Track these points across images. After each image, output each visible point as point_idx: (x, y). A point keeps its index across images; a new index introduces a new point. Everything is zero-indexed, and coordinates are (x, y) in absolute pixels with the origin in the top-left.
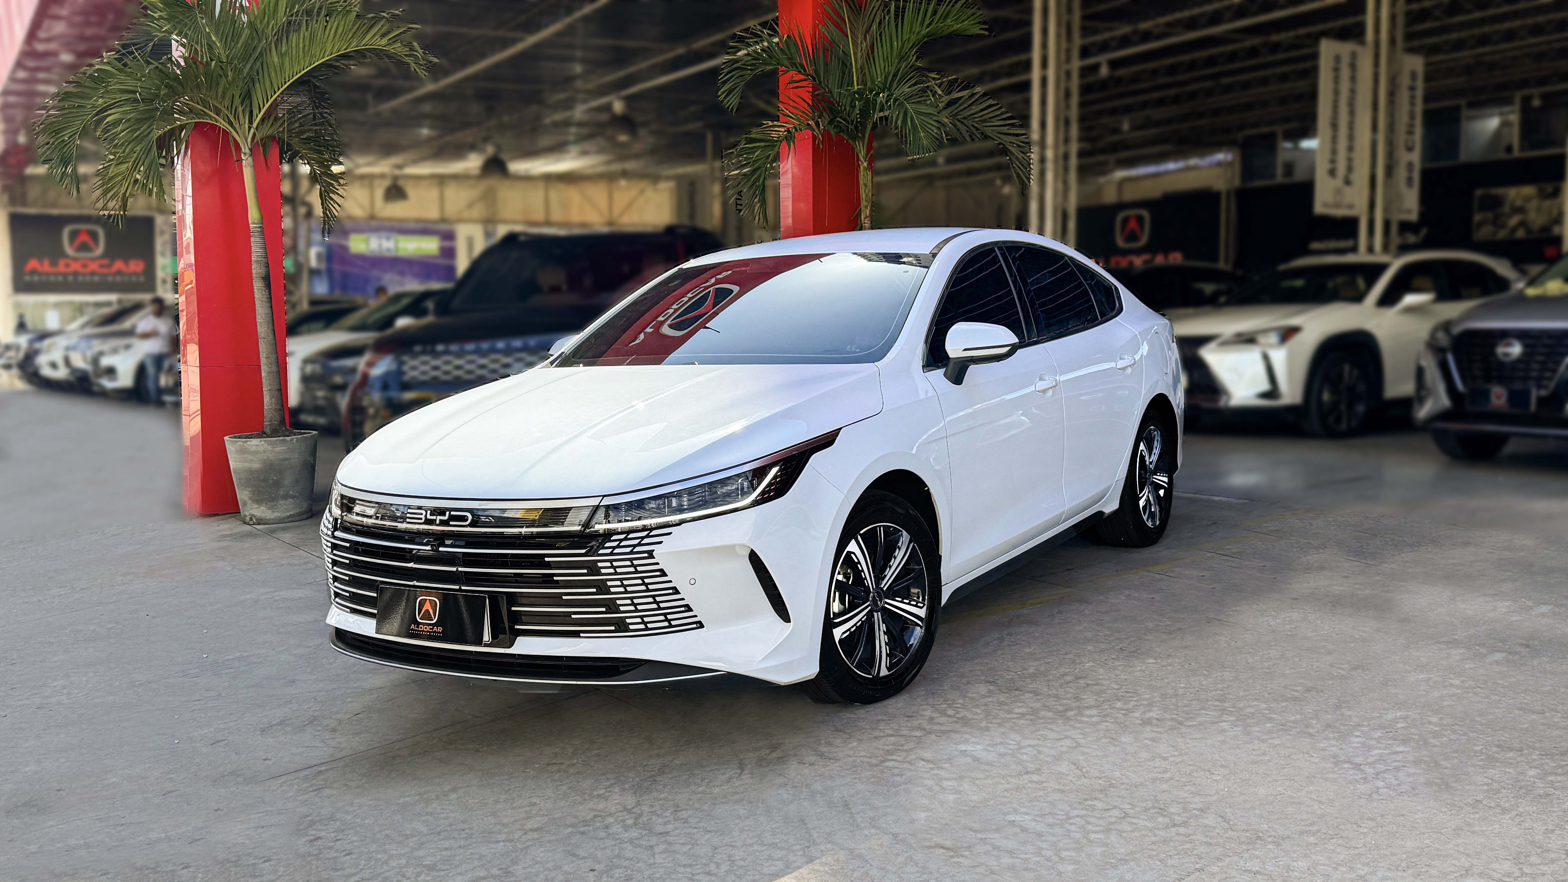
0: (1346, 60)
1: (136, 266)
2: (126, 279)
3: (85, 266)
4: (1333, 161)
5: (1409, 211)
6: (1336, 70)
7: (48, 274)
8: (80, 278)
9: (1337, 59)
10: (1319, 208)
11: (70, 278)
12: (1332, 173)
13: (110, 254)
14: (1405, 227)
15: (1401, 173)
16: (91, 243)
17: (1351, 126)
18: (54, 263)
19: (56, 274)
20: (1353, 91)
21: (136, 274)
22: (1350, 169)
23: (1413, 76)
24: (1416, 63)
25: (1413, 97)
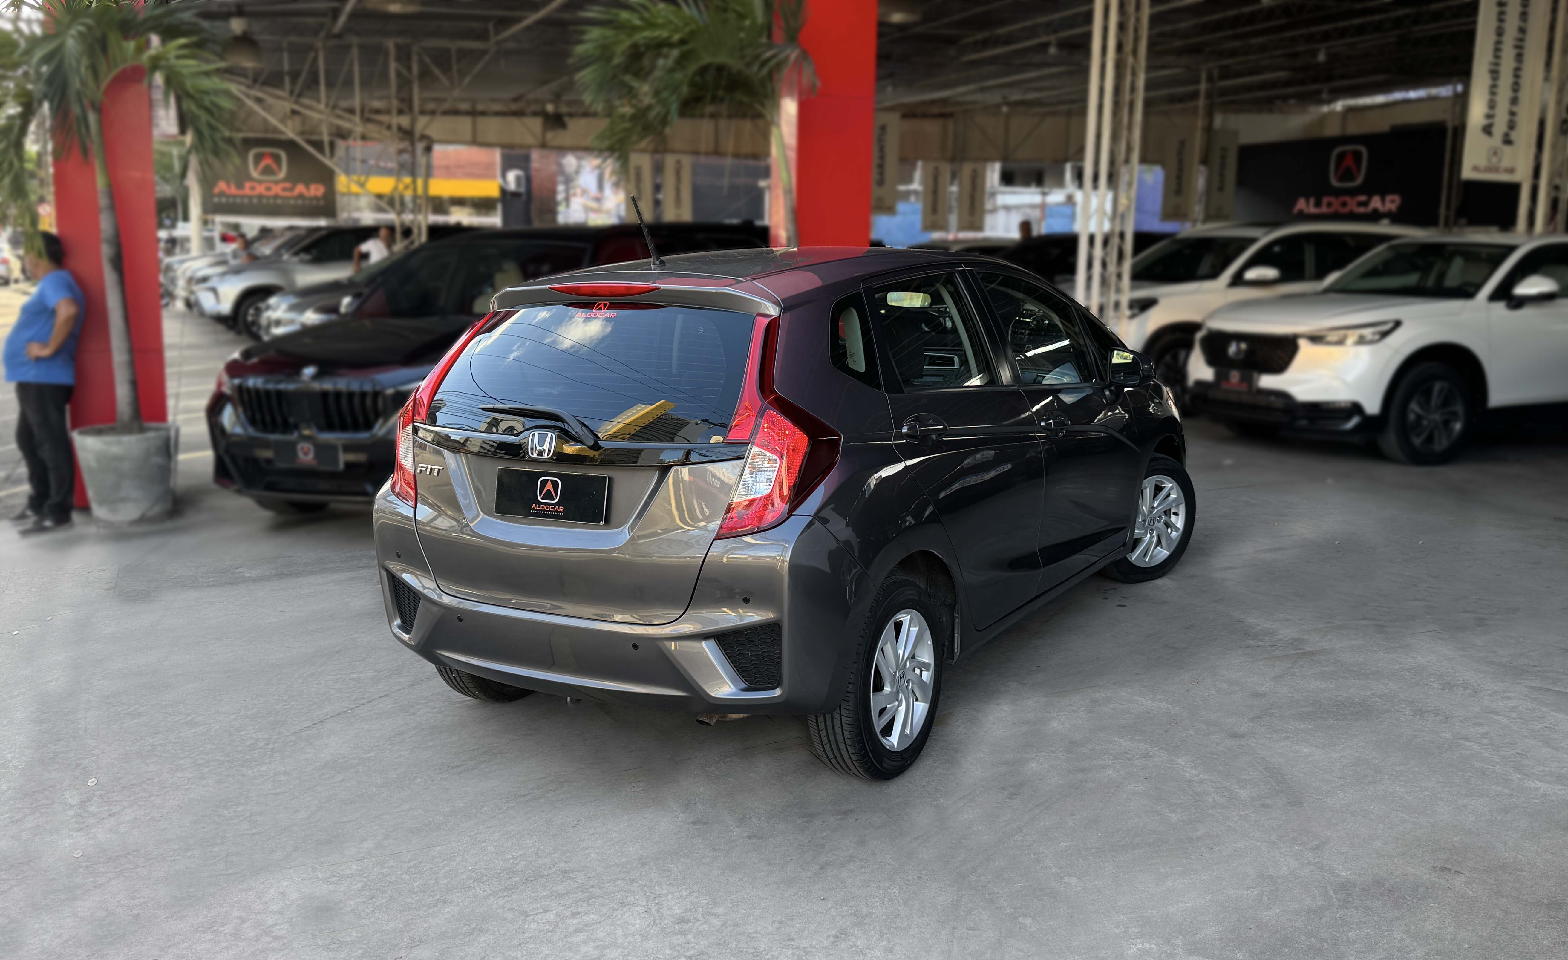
1: (317, 190)
2: (307, 202)
3: (268, 189)
4: (1489, 116)
6: (1502, 4)
7: (235, 196)
8: (264, 201)
10: (1467, 173)
11: (255, 201)
12: (1487, 130)
13: (293, 178)
16: (274, 166)
17: (1517, 73)
18: (240, 186)
19: (242, 197)
20: (1522, 31)
21: (316, 198)
22: (1512, 126)
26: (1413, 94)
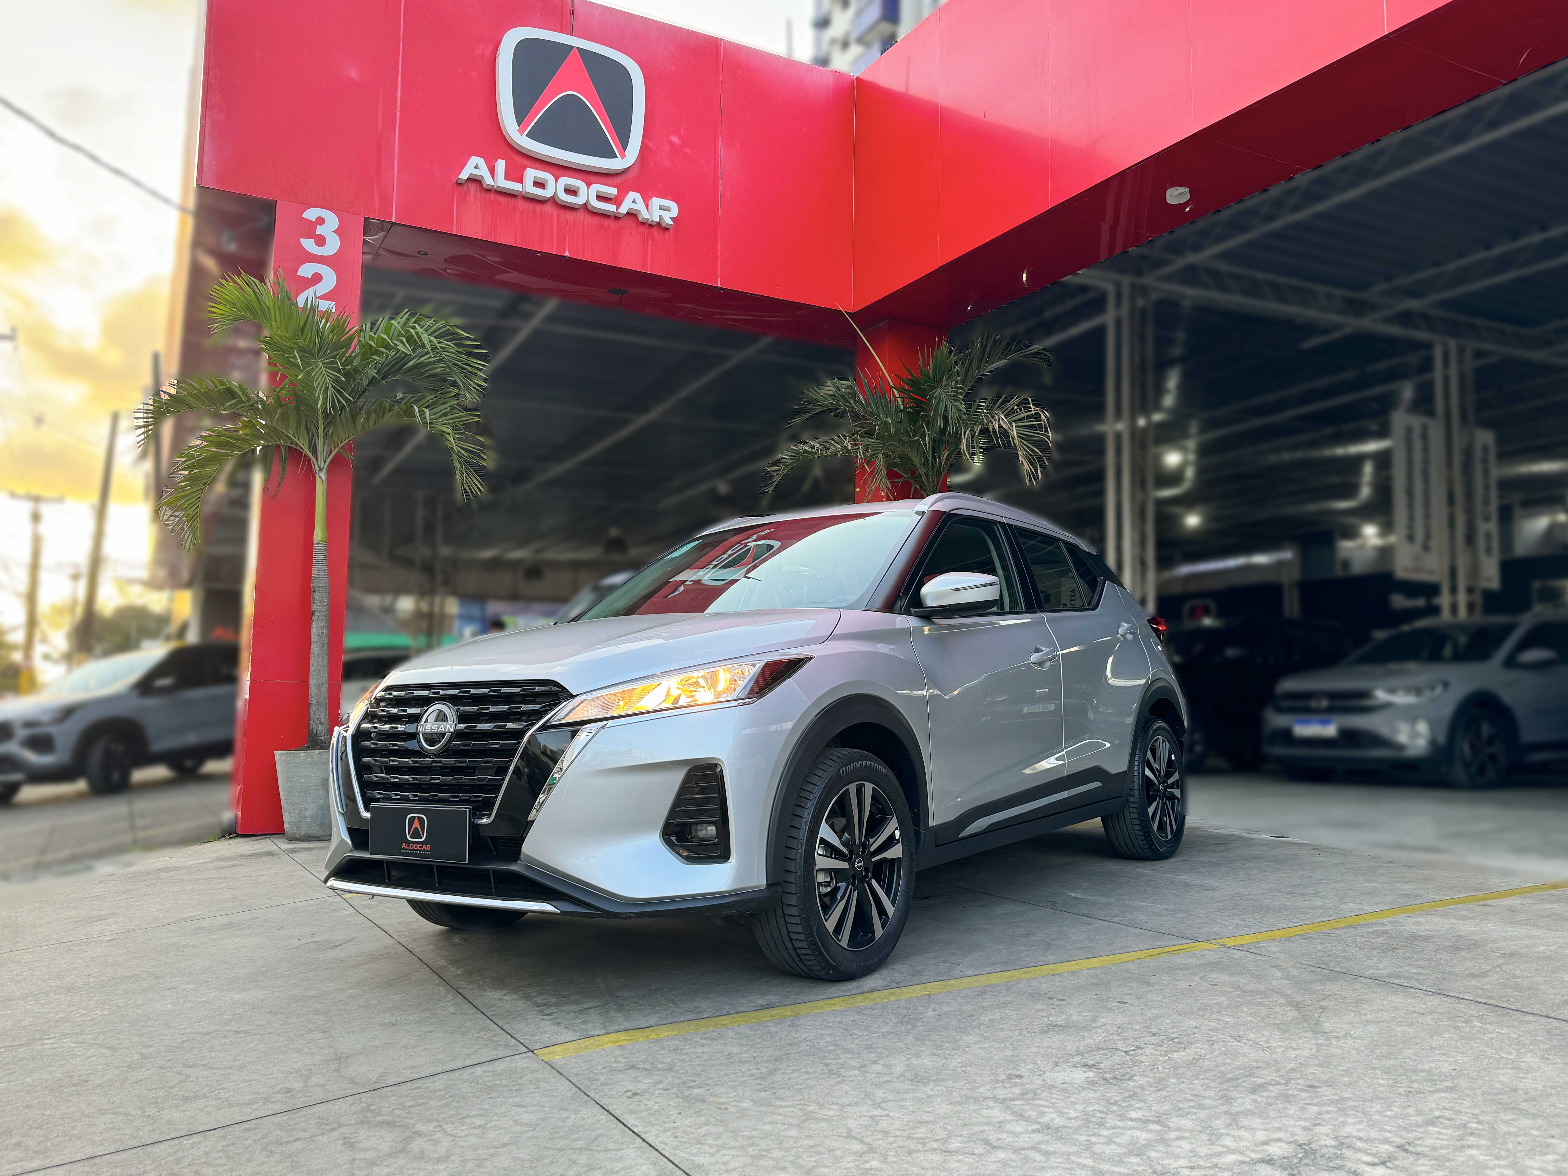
0: (1417, 432)
4: (1411, 528)
5: (1491, 580)
6: (1409, 440)
9: (1409, 430)
10: (1399, 572)
12: (1410, 538)
14: (1488, 594)
15: (1481, 542)
17: (1426, 494)
20: (1426, 462)
22: (1428, 535)
23: (1485, 449)
24: (1487, 436)
25: (1486, 470)
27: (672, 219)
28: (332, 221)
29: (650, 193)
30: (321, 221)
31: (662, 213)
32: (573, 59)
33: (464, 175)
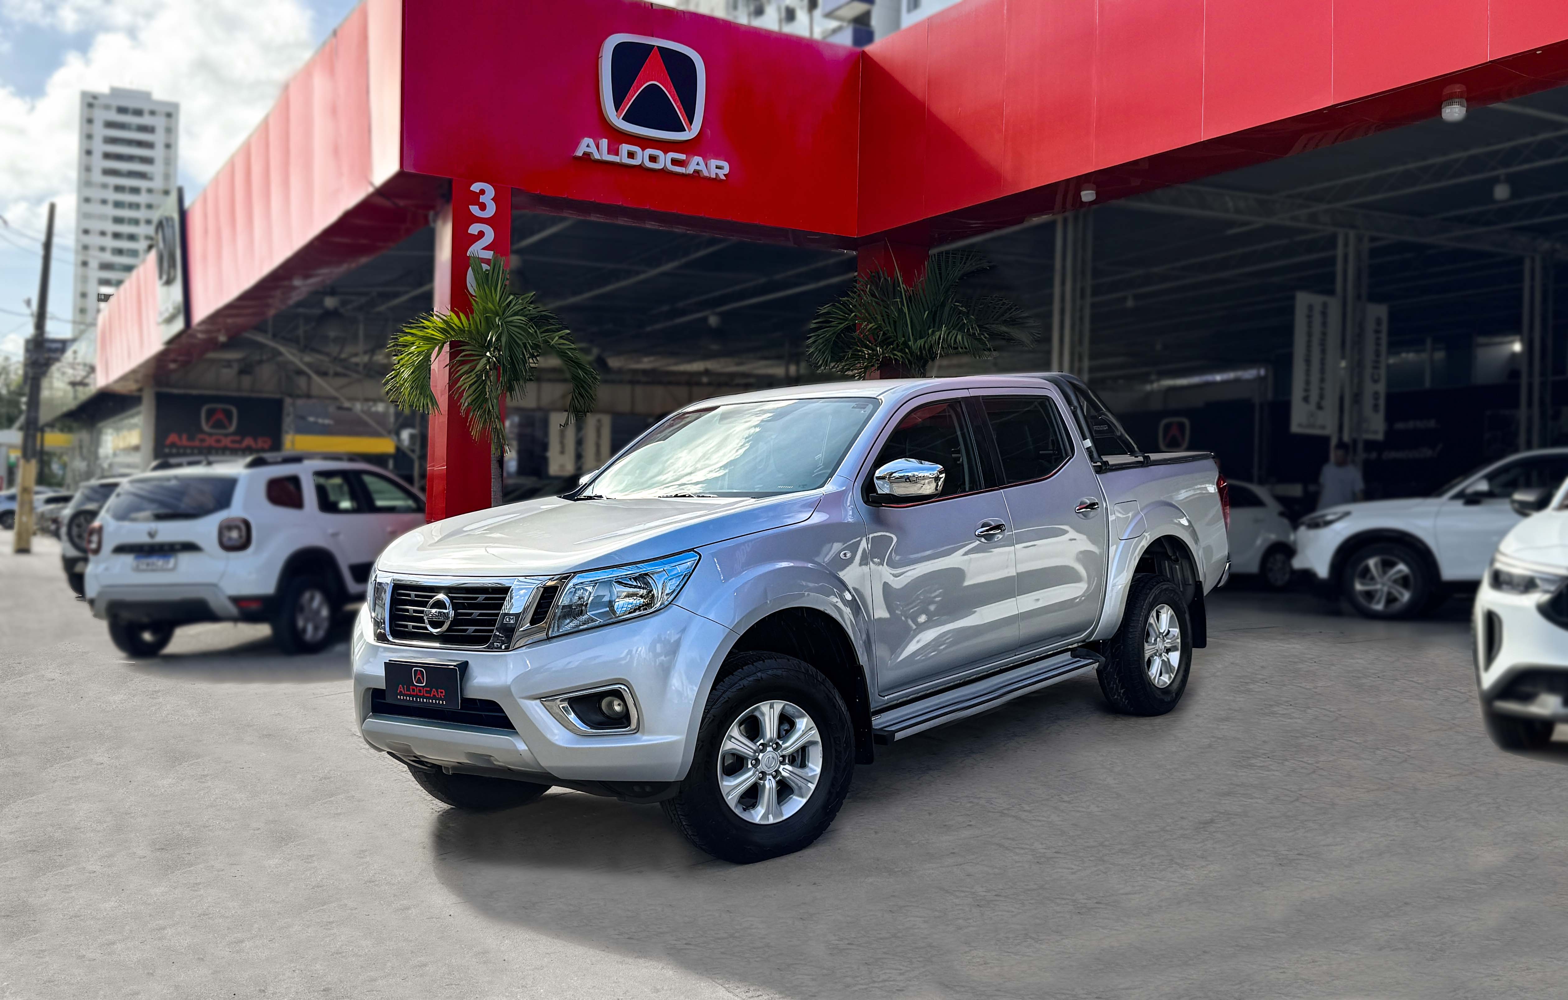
0: (1318, 309)
1: (264, 443)
3: (218, 441)
4: (1307, 390)
5: (1376, 432)
6: (1309, 316)
7: (184, 448)
9: (1311, 308)
10: (1295, 428)
12: (1306, 399)
13: (241, 432)
14: (1370, 445)
15: (1368, 401)
16: (225, 421)
17: (1323, 362)
18: (191, 438)
19: (193, 448)
20: (1324, 334)
21: (263, 449)
22: (1322, 397)
23: (1379, 322)
24: (1379, 311)
25: (1378, 339)
26: (1218, 378)
27: (724, 175)
28: (490, 191)
29: (708, 154)
30: (482, 192)
31: (718, 171)
32: (654, 56)
33: (579, 153)
